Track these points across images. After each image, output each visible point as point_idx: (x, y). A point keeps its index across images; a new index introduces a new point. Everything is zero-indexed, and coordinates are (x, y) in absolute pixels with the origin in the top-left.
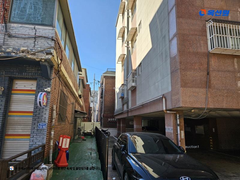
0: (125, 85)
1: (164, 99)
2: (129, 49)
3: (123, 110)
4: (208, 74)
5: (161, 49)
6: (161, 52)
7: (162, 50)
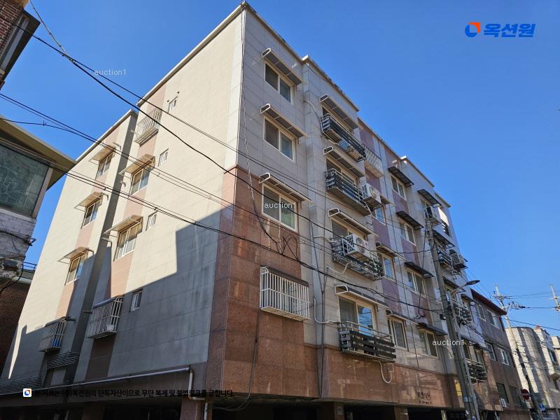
0: (74, 320)
1: (191, 375)
2: (109, 245)
3: (45, 383)
4: (256, 341)
5: (196, 284)
6: (195, 291)
7: (197, 287)
